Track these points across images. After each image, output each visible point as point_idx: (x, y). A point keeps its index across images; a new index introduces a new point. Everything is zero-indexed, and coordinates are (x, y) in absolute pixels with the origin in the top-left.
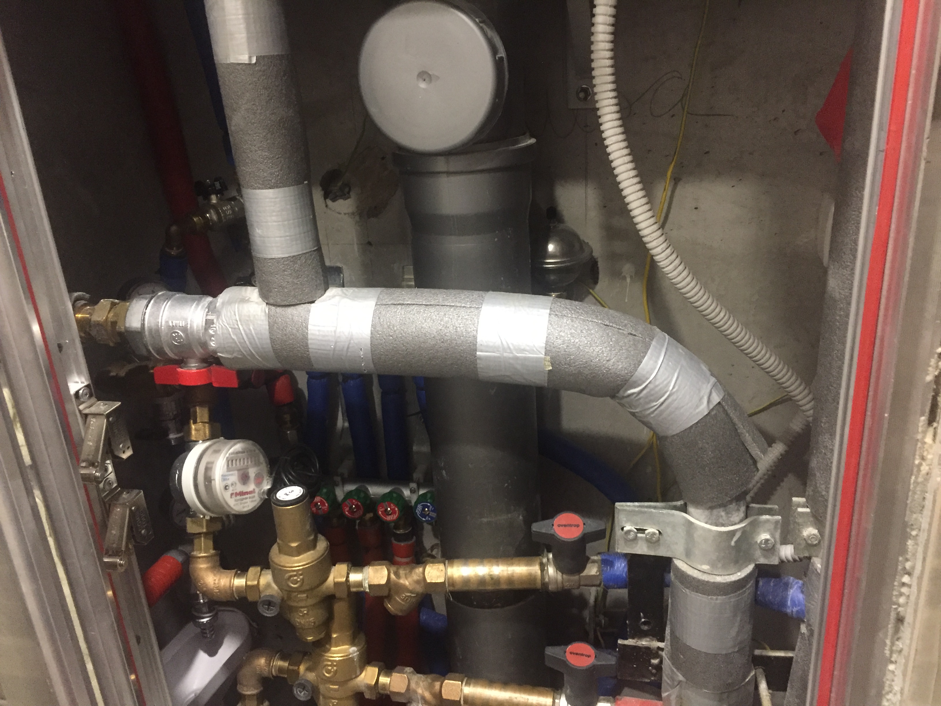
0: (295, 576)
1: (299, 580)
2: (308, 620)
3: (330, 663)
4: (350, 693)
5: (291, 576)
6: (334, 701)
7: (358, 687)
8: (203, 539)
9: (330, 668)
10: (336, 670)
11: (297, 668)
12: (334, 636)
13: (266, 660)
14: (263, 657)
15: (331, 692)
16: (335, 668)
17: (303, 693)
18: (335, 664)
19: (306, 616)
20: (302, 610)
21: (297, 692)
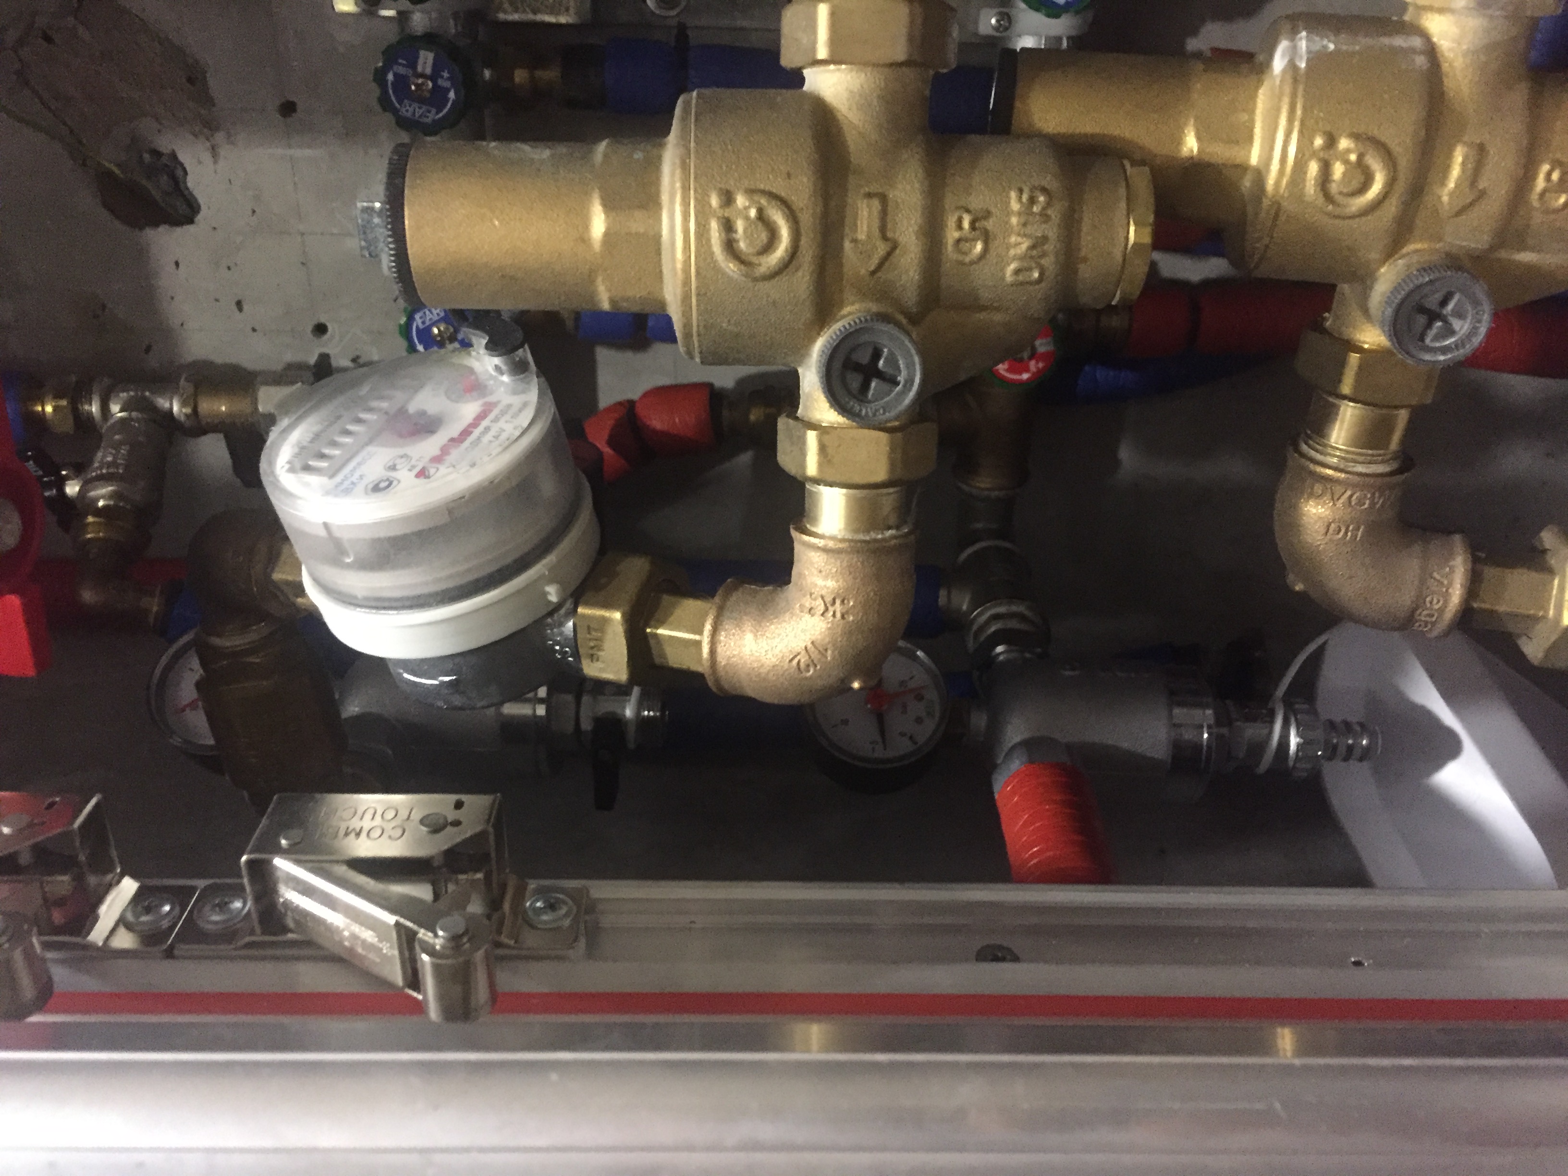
0: (728, 226)
1: (753, 213)
2: (1014, 220)
3: (1313, 168)
4: (1519, 95)
5: (730, 246)
6: (1540, 183)
7: (1490, 48)
8: (660, 631)
9: (1338, 170)
10: (1356, 137)
11: (1354, 358)
12: (1191, 144)
13: (1311, 495)
14: (1294, 507)
15: (1482, 184)
16: (1344, 143)
17: (1456, 324)
18: (1319, 142)
19: (989, 224)
20: (952, 235)
21: (1444, 350)
